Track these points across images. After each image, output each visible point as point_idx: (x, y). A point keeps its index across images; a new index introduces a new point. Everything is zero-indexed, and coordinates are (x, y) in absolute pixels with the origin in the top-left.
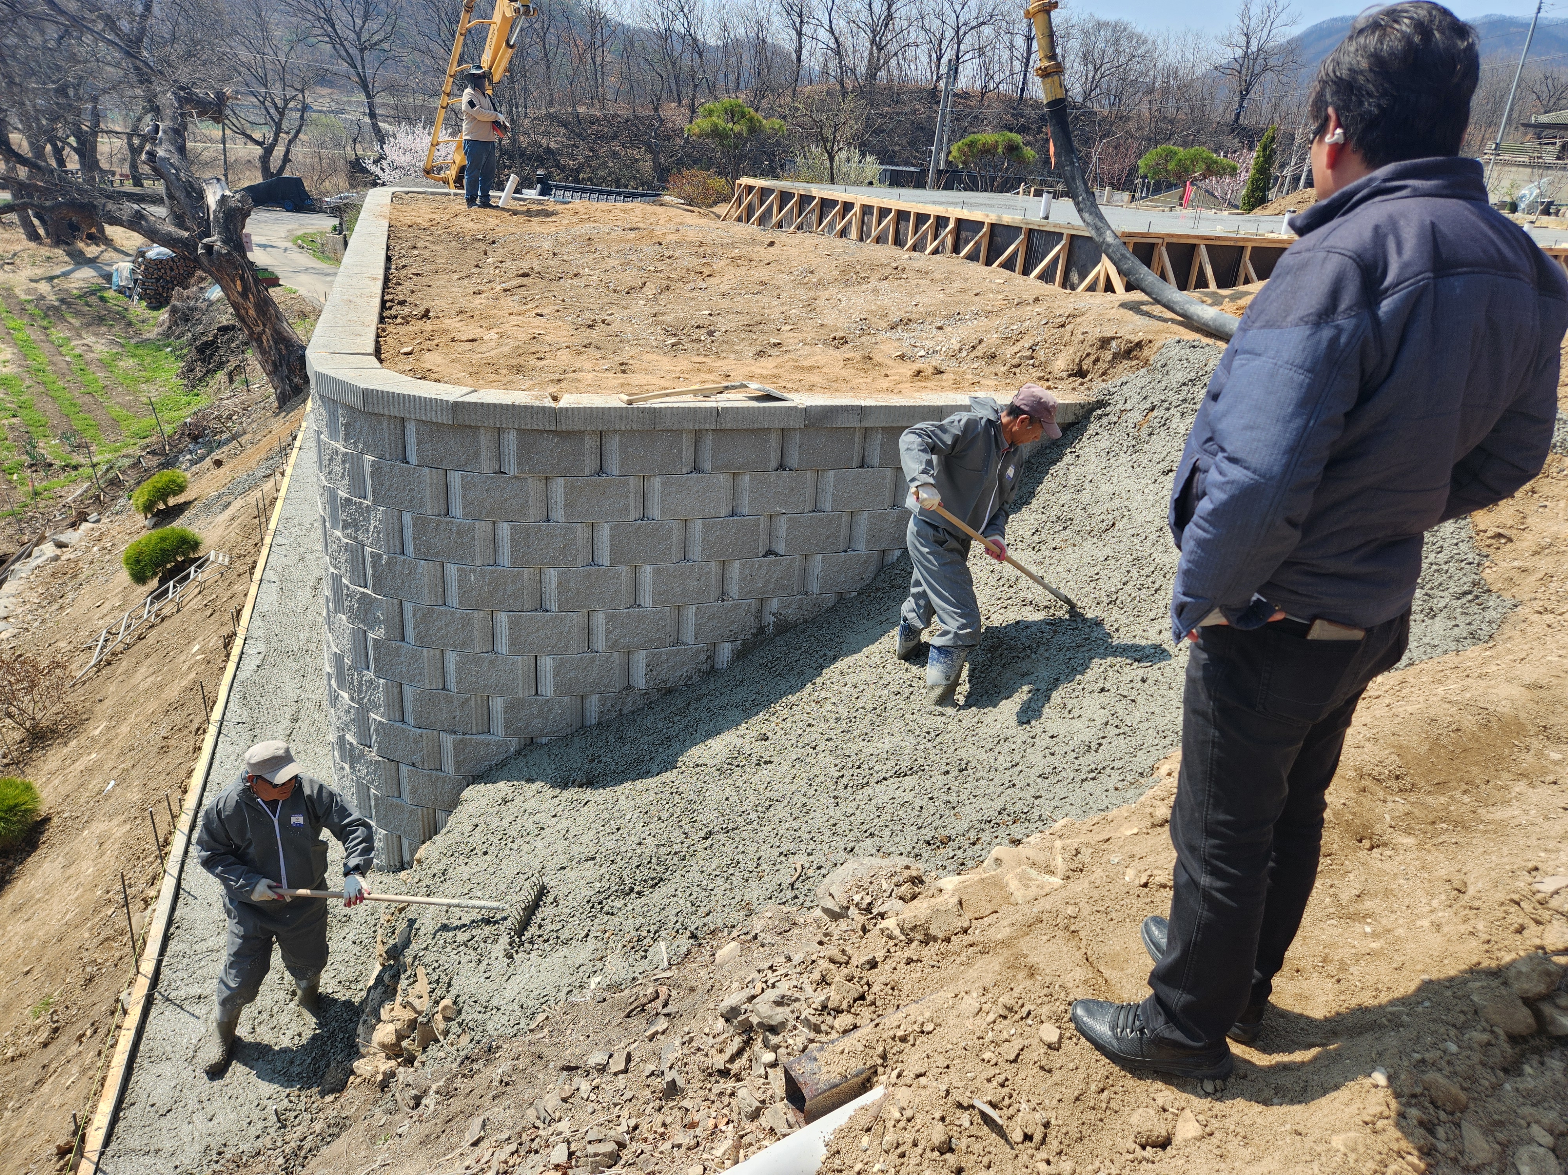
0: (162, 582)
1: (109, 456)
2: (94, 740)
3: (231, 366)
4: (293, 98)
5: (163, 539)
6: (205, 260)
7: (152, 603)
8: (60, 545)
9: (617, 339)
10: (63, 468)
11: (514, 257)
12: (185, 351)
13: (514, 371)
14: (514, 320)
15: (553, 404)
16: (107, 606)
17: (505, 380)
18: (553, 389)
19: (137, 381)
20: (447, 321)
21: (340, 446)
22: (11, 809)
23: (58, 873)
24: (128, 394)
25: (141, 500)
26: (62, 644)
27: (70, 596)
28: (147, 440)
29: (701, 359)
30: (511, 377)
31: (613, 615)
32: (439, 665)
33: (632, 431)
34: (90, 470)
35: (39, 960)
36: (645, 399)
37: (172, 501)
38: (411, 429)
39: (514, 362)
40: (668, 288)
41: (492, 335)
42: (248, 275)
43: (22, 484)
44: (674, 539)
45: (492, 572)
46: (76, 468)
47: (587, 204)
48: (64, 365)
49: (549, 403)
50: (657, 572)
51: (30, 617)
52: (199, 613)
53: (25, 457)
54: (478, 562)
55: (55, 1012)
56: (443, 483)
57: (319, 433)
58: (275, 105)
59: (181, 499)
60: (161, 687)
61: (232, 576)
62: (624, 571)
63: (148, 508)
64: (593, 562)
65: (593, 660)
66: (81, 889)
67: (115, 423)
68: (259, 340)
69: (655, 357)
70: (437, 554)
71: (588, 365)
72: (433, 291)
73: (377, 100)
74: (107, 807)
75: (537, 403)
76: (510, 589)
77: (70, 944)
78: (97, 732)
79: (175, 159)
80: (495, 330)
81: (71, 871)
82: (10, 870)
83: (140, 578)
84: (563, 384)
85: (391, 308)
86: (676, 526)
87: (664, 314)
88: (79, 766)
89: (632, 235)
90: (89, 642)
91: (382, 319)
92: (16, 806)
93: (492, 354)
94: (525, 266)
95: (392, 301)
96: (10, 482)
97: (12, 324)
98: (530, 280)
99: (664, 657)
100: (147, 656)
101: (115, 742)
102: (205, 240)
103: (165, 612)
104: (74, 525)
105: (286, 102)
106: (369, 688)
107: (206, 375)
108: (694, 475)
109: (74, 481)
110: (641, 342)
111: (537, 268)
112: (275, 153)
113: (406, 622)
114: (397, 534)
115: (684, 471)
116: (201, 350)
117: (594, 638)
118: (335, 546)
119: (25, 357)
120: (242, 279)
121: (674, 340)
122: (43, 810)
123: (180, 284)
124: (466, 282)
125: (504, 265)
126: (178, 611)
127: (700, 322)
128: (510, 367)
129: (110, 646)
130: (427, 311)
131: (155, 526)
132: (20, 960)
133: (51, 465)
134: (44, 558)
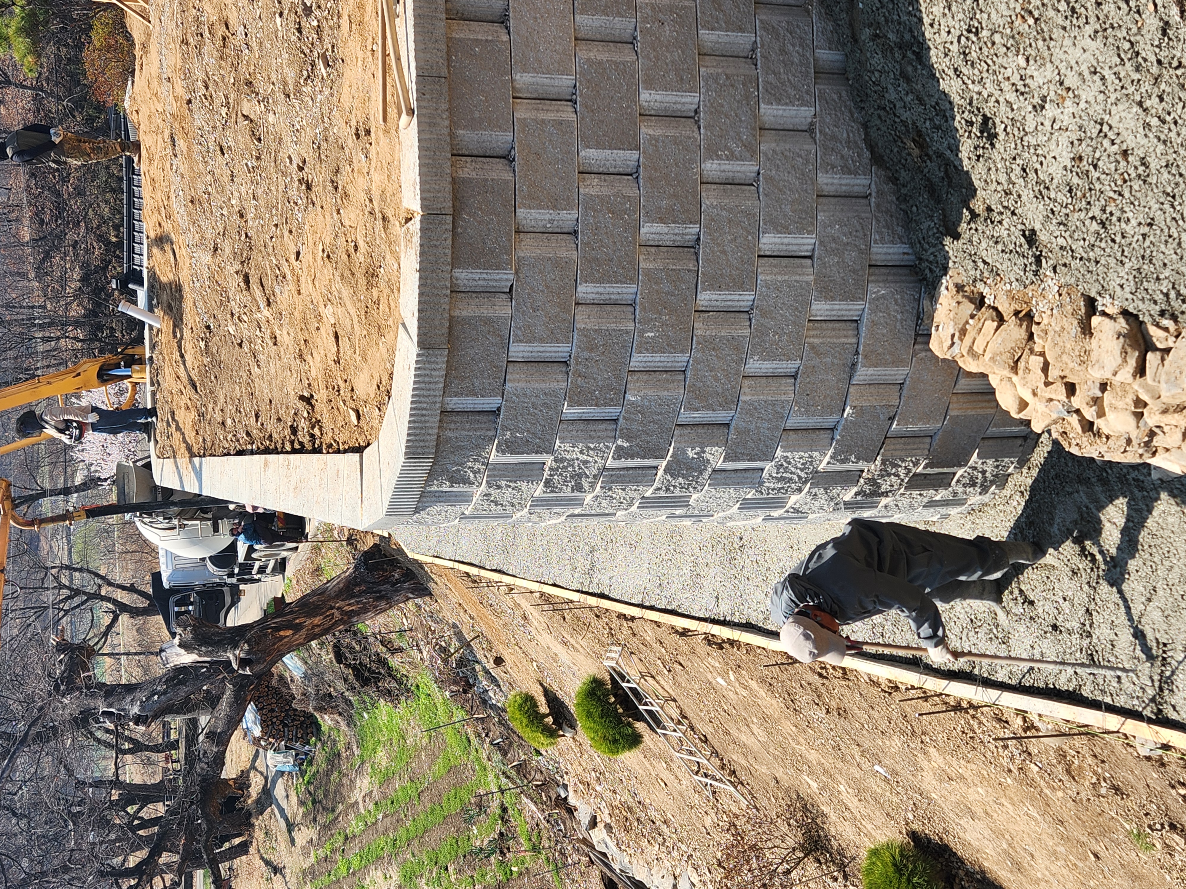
0: (639, 717)
1: (491, 777)
2: (823, 788)
3: (381, 649)
4: (56, 578)
5: (589, 715)
6: (258, 668)
7: (664, 728)
8: (593, 823)
9: (324, 145)
10: (505, 821)
11: (225, 300)
12: (367, 699)
13: (374, 281)
14: (306, 287)
15: (417, 219)
16: (666, 775)
17: (387, 291)
18: (396, 228)
19: (403, 749)
20: (314, 373)
21: (478, 491)
22: (898, 869)
23: (979, 825)
24: (419, 756)
25: (542, 739)
26: (708, 822)
27: (652, 813)
28: (472, 737)
29: (344, 22)
30: (382, 285)
31: (708, 149)
32: (764, 380)
33: (450, 110)
34: (507, 794)
35: (1083, 844)
36: (406, 91)
37: (544, 709)
38: (455, 402)
39: (362, 281)
40: (249, 84)
41: (328, 313)
42: (272, 623)
43: (523, 863)
44: (603, 57)
45: (644, 309)
46: (504, 810)
47: (146, 211)
48: (388, 820)
49: (415, 225)
50: (650, 85)
51: (675, 853)
52: (678, 678)
53: (492, 859)
54: (630, 326)
55: (1150, 827)
56: (525, 367)
57: (463, 516)
58: (68, 598)
59: (541, 700)
60: (765, 718)
61: (634, 643)
62: (647, 130)
63: (552, 733)
64: (634, 174)
65: (770, 179)
66: (1003, 800)
67: (451, 770)
68: (351, 614)
69: (345, 90)
70: (618, 378)
71: (361, 182)
72: (276, 395)
73: (47, 486)
74: (905, 774)
75: (416, 240)
76: (666, 287)
77: (1068, 812)
78: (814, 785)
79: (142, 696)
80: (321, 309)
81: (979, 811)
82: (969, 874)
83: (635, 740)
84: (389, 214)
85: (301, 444)
86: (585, 53)
87: (285, 84)
88: (853, 803)
89: (181, 144)
90: (708, 793)
91: (316, 451)
92: (895, 865)
93: (353, 311)
94: (234, 282)
95: (292, 442)
96: (520, 874)
97: (343, 871)
98: (252, 272)
99: (771, 78)
100: (727, 733)
101: (827, 765)
102: (235, 667)
103: (675, 714)
104: (571, 811)
105: (61, 586)
106: (786, 470)
107: (394, 678)
108: (512, 23)
109: (520, 812)
110: (326, 111)
111: (237, 266)
112: (124, 601)
113: (705, 421)
114: (591, 427)
115: (505, 38)
116: (365, 682)
117: (739, 177)
118: (604, 503)
119: (379, 858)
120: (278, 629)
121: (321, 65)
122: (901, 838)
123: (289, 703)
124: (261, 357)
125: (236, 310)
126: (674, 700)
127: (293, 27)
128: (370, 285)
129: (712, 770)
130: (302, 398)
131: (573, 727)
132: (1080, 864)
133: (501, 834)
134: (608, 839)
